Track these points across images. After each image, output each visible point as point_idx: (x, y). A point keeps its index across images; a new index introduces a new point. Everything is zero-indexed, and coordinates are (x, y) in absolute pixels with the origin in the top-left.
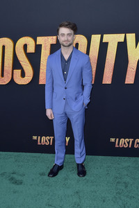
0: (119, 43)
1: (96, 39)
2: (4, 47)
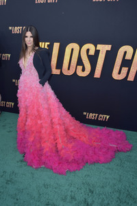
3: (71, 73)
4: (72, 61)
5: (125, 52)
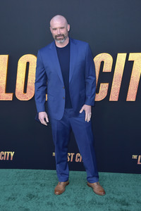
3: (28, 97)
4: (29, 80)
5: (102, 63)
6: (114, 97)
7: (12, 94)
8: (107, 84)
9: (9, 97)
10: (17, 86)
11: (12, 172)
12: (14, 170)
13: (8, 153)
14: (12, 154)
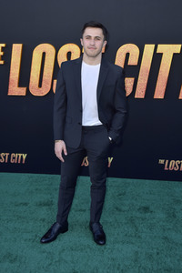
0: (174, 54)
1: (149, 49)
2: (44, 54)
6: (140, 94)
7: (25, 89)
8: (133, 79)
9: (22, 92)
10: (31, 80)
11: (24, 177)
12: (27, 174)
13: (20, 155)
14: (24, 156)
